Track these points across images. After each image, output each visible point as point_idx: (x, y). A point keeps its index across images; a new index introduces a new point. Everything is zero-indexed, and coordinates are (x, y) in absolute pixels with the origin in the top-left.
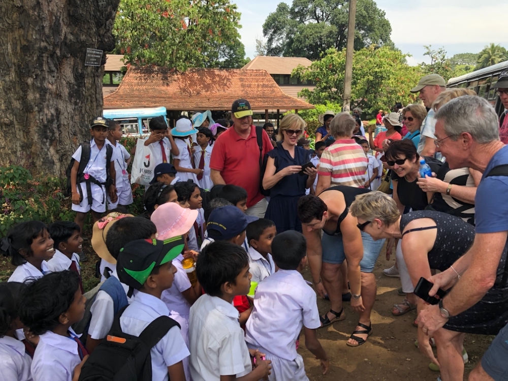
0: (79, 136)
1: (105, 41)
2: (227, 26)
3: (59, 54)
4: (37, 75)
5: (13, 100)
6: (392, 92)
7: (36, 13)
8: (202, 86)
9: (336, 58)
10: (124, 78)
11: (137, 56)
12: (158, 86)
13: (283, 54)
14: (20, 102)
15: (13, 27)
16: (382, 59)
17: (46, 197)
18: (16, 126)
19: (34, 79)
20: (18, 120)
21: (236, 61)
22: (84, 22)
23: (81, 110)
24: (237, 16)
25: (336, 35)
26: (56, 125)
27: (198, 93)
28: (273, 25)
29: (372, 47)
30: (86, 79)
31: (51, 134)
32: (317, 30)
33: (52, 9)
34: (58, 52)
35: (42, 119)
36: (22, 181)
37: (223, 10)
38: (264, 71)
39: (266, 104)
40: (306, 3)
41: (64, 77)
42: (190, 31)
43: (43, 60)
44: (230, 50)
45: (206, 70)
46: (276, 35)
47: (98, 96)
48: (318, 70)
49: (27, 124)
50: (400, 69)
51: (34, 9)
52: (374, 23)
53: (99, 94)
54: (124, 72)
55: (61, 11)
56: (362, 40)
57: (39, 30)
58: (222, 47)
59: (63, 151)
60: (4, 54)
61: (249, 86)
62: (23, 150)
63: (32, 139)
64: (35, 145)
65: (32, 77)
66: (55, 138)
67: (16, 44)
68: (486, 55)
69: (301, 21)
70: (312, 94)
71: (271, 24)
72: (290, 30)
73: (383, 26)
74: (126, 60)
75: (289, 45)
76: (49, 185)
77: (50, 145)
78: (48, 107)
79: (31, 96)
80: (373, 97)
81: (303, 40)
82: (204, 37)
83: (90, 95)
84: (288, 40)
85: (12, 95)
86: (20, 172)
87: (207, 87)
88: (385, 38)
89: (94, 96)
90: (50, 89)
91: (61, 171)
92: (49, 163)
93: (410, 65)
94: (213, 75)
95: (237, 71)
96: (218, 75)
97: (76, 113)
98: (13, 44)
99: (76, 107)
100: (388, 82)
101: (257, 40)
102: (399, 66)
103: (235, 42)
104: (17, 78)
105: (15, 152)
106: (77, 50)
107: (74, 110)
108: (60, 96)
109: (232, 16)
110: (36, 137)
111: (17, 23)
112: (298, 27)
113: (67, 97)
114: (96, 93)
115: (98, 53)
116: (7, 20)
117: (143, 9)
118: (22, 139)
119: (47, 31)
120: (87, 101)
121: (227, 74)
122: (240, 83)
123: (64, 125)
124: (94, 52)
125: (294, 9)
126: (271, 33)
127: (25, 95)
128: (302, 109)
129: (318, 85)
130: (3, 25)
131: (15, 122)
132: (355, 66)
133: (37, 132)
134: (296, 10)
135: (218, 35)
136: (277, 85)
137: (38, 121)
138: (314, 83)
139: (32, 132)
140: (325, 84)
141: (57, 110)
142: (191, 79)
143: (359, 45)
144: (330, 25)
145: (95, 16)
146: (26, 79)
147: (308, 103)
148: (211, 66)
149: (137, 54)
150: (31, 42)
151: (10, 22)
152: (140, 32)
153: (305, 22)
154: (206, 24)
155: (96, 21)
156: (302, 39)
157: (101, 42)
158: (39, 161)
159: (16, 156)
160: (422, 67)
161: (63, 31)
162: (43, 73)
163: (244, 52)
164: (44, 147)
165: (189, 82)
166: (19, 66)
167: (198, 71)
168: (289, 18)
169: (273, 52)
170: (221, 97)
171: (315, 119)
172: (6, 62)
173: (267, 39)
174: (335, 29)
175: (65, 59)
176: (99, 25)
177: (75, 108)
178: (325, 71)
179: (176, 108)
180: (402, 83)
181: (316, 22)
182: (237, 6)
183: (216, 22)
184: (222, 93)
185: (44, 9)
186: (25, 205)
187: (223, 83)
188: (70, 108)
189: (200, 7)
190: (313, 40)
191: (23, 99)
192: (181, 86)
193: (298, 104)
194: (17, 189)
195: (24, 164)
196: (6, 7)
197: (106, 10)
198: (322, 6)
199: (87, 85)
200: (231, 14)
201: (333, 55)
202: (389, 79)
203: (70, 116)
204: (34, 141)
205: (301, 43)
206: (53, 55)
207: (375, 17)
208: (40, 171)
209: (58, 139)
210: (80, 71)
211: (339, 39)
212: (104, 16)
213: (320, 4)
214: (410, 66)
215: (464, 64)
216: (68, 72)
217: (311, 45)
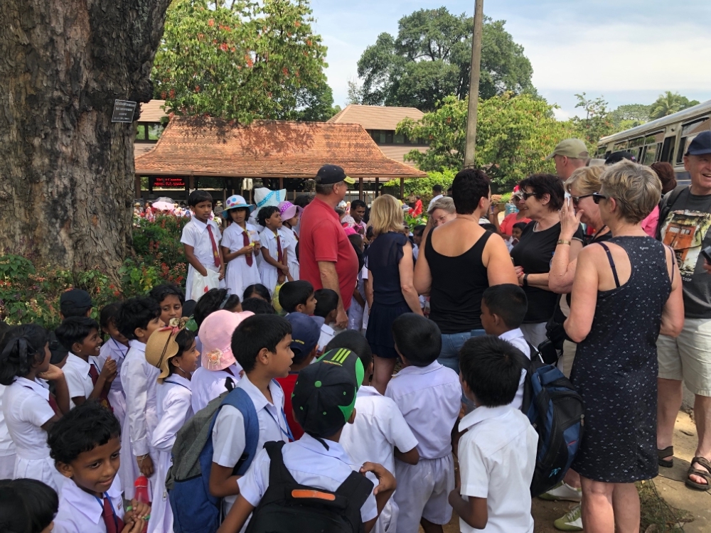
0: (100, 215)
1: (139, 89)
2: (308, 65)
3: (77, 107)
4: (46, 135)
5: (13, 167)
6: (533, 156)
7: (48, 54)
8: (272, 144)
9: (457, 109)
10: (164, 132)
11: (184, 102)
12: (211, 143)
13: (386, 102)
14: (23, 169)
15: (16, 70)
16: (519, 112)
17: (54, 298)
18: (16, 202)
19: (42, 139)
20: (19, 193)
21: (319, 112)
22: (112, 65)
23: (105, 180)
24: (322, 51)
25: (458, 78)
26: (70, 201)
27: (267, 154)
28: (371, 62)
29: (507, 94)
30: (112, 140)
31: (63, 213)
32: (432, 70)
33: (70, 49)
34: (76, 104)
35: (51, 193)
36: (22, 276)
37: (302, 43)
38: (358, 126)
39: (360, 171)
40: (417, 33)
41: (83, 137)
42: (258, 69)
43: (56, 115)
44: (313, 95)
45: (278, 123)
46: (375, 75)
47: (128, 161)
48: (433, 125)
49: (30, 198)
50: (544, 125)
51: (45, 47)
52: (509, 62)
53: (129, 159)
54: (165, 123)
55: (82, 51)
56: (493, 84)
57: (51, 75)
58: (301, 92)
59: (78, 235)
60: (3, 106)
61: (338, 145)
62: (23, 233)
63: (37, 219)
64: (41, 227)
65: (40, 136)
66: (68, 217)
67: (20, 92)
68: (661, 108)
69: (411, 58)
70: (424, 158)
71: (369, 61)
72: (396, 70)
73: (521, 67)
74: (168, 108)
75: (394, 89)
76: (58, 281)
77: (61, 226)
78: (60, 176)
79: (37, 162)
80: (507, 162)
81: (413, 83)
82: (276, 77)
83: (117, 161)
84: (392, 83)
85: (12, 160)
86: (19, 263)
87: (280, 146)
88: (525, 83)
89: (122, 162)
90: (63, 153)
91: (74, 262)
92: (59, 251)
93: (559, 120)
94: (287, 130)
95: (321, 125)
96: (295, 130)
97: (98, 184)
98: (16, 92)
99: (98, 176)
100: (528, 142)
101: (349, 83)
102: (543, 121)
103: (318, 84)
104: (19, 137)
105: (13, 236)
106: (101, 102)
107: (95, 180)
108: (77, 161)
109: (315, 51)
110: (42, 217)
111: (23, 66)
112: (406, 65)
113: (86, 163)
114: (125, 158)
115: (130, 105)
116: (9, 61)
117: (193, 40)
118: (23, 218)
119: (62, 76)
120: (113, 169)
121: (308, 129)
122: (324, 142)
123: (81, 200)
124: (125, 104)
125: (400, 42)
126: (369, 73)
127: (29, 160)
128: (411, 178)
129: (432, 145)
130: (3, 68)
131: (15, 196)
132: (482, 120)
133: (43, 209)
134: (404, 43)
135: (295, 75)
136: (376, 145)
137: (45, 195)
138: (427, 142)
139: (36, 210)
140: (441, 144)
141: (72, 179)
142: (257, 134)
143: (487, 90)
144: (449, 64)
145: (127, 59)
146: (32, 139)
147: (418, 170)
148: (284, 118)
149: (184, 99)
150: (41, 90)
151: (13, 64)
152: (187, 70)
153: (416, 60)
154: (280, 61)
155: (128, 64)
156: (411, 81)
157: (135, 90)
158: (45, 248)
159: (14, 241)
160: (574, 122)
161: (85, 77)
162: (56, 131)
163: (331, 98)
164: (52, 229)
165: (254, 139)
166: (23, 122)
167: (267, 124)
168: (393, 53)
169: (371, 99)
170: (298, 161)
171: (428, 192)
172: (6, 117)
173: (364, 81)
174: (456, 69)
175: (85, 113)
176: (132, 69)
177: (96, 178)
178: (441, 127)
179: (236, 174)
180: (547, 143)
181: (431, 59)
182: (322, 38)
183: (293, 58)
184: (300, 154)
185: (60, 49)
186: (24, 308)
187: (302, 140)
188: (90, 177)
189: (271, 38)
190: (427, 84)
191: (27, 166)
192: (244, 144)
193: (405, 171)
194: (14, 287)
195: (25, 251)
196: (8, 44)
197: (142, 51)
198: (438, 39)
199: (113, 147)
200: (313, 48)
201: (452, 106)
202: (529, 139)
203: (89, 188)
204: (39, 221)
205: (410, 88)
206: (68, 108)
207: (510, 54)
208: (46, 261)
209: (72, 219)
210: (105, 129)
211: (461, 82)
212: (139, 57)
213: (436, 36)
214: (557, 120)
215: (632, 118)
216: (88, 130)
217: (423, 90)
